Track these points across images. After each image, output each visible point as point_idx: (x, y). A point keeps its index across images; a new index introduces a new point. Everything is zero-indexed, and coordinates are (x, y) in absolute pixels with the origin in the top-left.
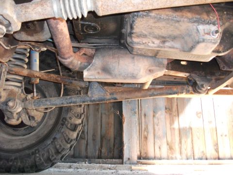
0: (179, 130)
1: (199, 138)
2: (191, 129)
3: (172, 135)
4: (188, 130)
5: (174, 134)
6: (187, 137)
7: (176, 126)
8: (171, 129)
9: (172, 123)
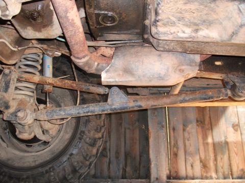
0: (214, 144)
1: (237, 155)
2: (227, 143)
3: (206, 150)
4: (224, 145)
5: (208, 150)
6: (223, 154)
7: (210, 140)
8: (204, 144)
9: (205, 137)
